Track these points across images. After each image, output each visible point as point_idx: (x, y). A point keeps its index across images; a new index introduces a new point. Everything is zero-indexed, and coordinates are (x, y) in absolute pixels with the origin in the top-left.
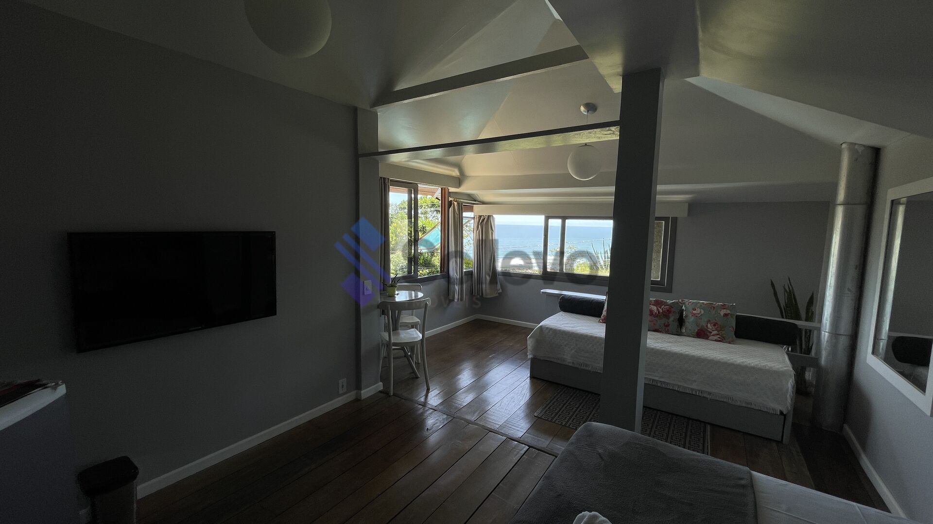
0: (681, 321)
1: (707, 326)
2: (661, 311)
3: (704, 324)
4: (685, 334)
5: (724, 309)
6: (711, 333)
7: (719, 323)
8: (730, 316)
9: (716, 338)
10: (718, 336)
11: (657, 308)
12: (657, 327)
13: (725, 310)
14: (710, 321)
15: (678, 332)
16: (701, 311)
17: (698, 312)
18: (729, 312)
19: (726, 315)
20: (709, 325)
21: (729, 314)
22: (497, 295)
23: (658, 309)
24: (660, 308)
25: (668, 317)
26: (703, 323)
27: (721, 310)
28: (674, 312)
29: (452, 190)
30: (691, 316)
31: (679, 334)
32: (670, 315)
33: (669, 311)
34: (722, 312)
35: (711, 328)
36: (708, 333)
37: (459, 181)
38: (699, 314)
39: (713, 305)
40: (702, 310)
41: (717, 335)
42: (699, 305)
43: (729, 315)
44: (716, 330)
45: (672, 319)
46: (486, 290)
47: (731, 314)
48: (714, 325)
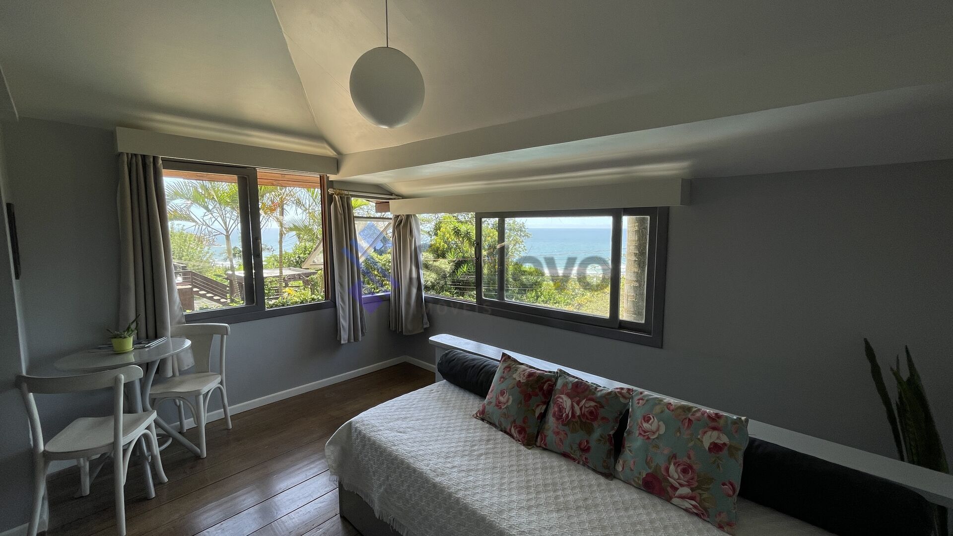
0: (617, 443)
1: (667, 469)
2: (578, 413)
3: (662, 463)
4: (622, 477)
5: (714, 429)
6: (676, 489)
7: (695, 467)
8: (725, 451)
9: (687, 504)
10: (693, 503)
11: (572, 405)
12: (567, 449)
13: (715, 433)
14: (674, 456)
15: (608, 468)
16: (659, 426)
17: (654, 427)
18: (724, 439)
19: (716, 447)
20: (672, 468)
21: (725, 444)
22: (422, 331)
23: (572, 407)
24: (578, 404)
25: (589, 431)
26: (660, 460)
27: (705, 433)
28: (603, 418)
29: (332, 177)
30: (637, 433)
31: (609, 474)
32: (595, 424)
33: (593, 415)
34: (709, 438)
35: (676, 476)
36: (669, 489)
37: (336, 163)
38: (654, 433)
39: (690, 416)
40: (661, 423)
41: (692, 498)
42: (657, 409)
43: (726, 448)
44: (689, 485)
45: (596, 435)
46: (406, 325)
47: (730, 447)
48: (685, 471)
